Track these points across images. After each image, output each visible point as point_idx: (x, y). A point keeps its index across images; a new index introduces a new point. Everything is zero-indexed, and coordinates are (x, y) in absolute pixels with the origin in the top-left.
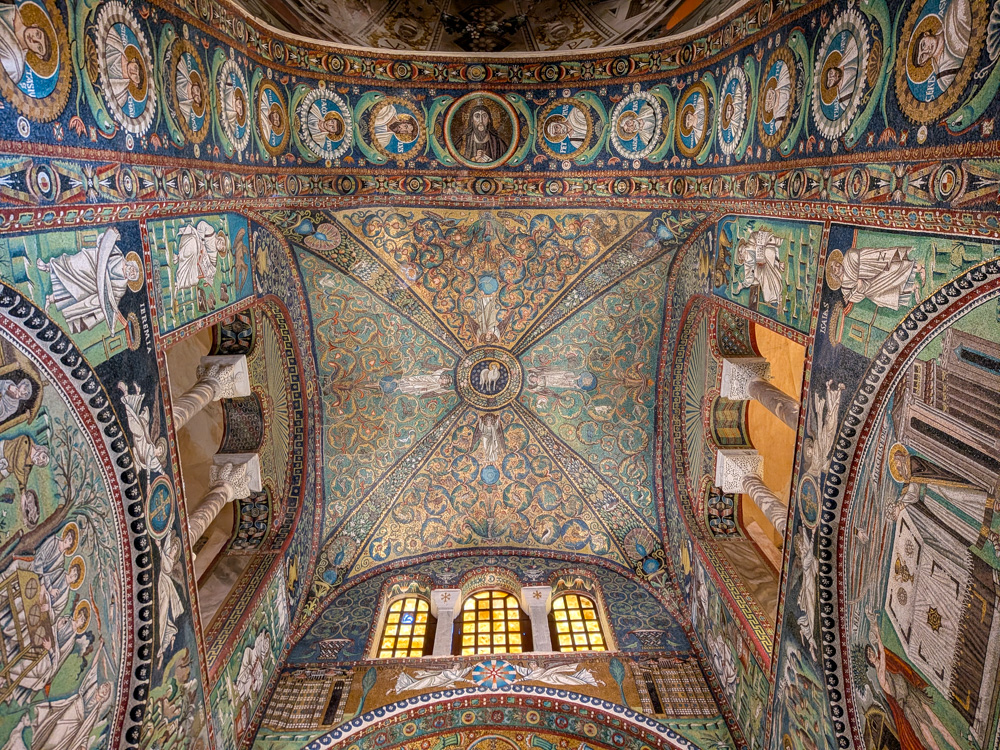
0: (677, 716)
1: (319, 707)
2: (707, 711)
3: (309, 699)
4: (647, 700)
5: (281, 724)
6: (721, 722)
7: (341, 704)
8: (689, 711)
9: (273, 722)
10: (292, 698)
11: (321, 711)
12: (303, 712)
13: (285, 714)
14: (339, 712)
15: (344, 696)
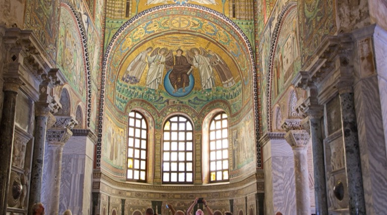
0: (240, 19)
1: (123, 10)
2: (250, 18)
3: (119, 6)
4: (231, 12)
5: (112, 16)
6: (253, 22)
7: (130, 9)
8: (244, 17)
9: (110, 15)
10: (113, 5)
11: (124, 12)
12: (119, 11)
13: (113, 12)
14: (130, 12)
15: (131, 5)
